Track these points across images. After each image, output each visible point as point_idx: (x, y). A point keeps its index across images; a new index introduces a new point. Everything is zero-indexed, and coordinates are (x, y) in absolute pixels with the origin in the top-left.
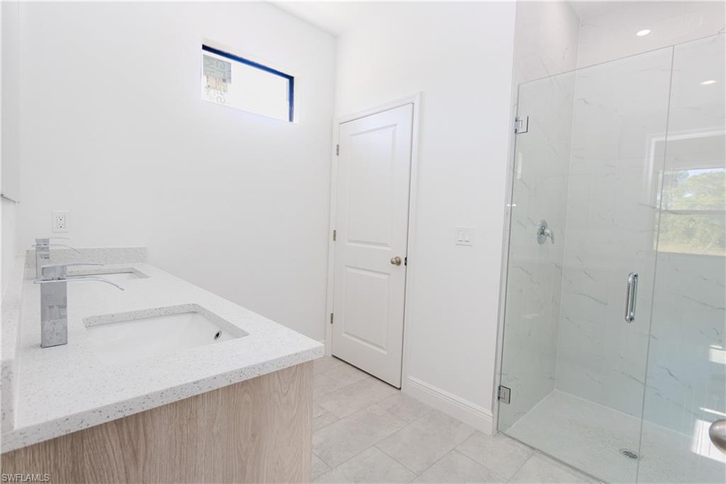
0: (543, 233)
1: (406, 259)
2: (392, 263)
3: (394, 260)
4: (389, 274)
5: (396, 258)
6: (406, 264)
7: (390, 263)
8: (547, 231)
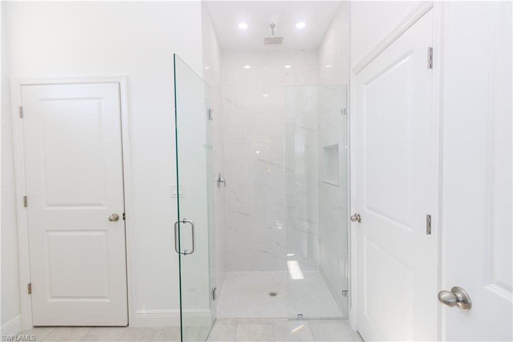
0: (220, 181)
1: (124, 214)
2: (111, 220)
3: (112, 218)
4: (106, 230)
5: (113, 215)
6: (124, 219)
7: (109, 221)
8: (222, 179)
